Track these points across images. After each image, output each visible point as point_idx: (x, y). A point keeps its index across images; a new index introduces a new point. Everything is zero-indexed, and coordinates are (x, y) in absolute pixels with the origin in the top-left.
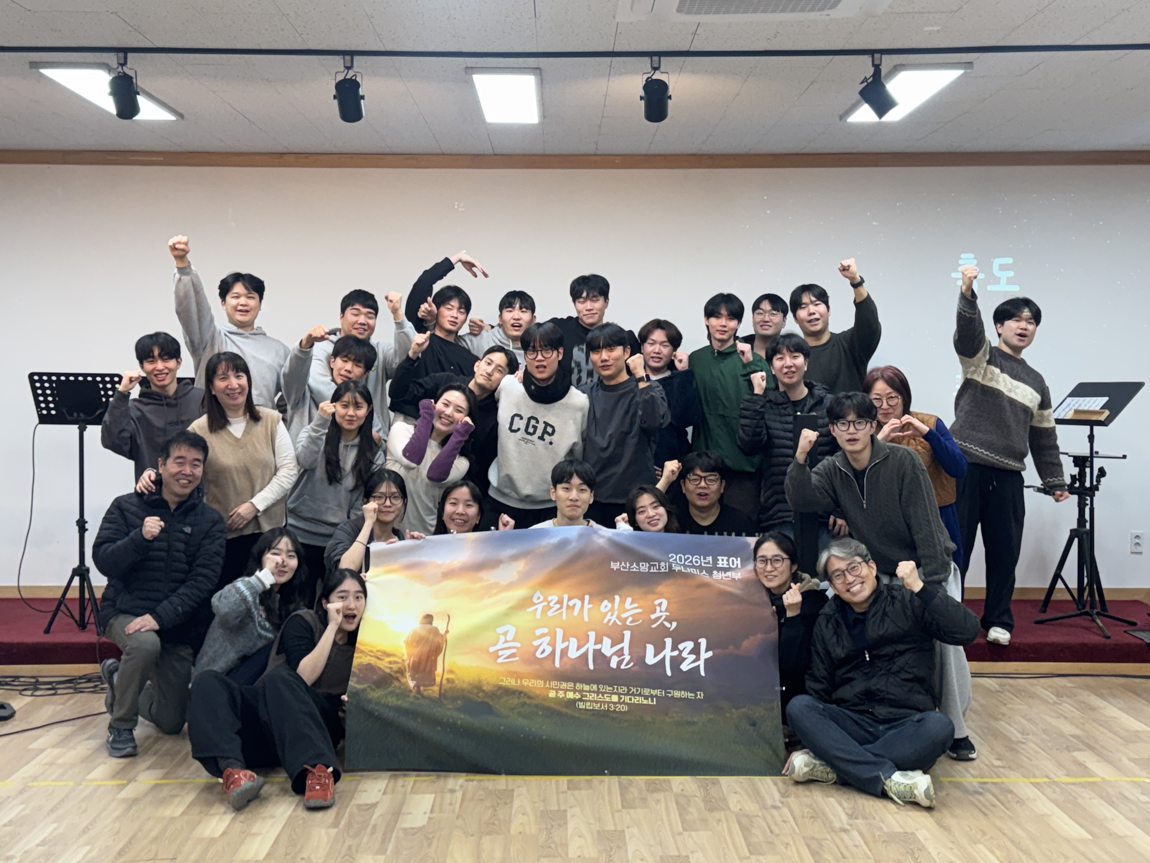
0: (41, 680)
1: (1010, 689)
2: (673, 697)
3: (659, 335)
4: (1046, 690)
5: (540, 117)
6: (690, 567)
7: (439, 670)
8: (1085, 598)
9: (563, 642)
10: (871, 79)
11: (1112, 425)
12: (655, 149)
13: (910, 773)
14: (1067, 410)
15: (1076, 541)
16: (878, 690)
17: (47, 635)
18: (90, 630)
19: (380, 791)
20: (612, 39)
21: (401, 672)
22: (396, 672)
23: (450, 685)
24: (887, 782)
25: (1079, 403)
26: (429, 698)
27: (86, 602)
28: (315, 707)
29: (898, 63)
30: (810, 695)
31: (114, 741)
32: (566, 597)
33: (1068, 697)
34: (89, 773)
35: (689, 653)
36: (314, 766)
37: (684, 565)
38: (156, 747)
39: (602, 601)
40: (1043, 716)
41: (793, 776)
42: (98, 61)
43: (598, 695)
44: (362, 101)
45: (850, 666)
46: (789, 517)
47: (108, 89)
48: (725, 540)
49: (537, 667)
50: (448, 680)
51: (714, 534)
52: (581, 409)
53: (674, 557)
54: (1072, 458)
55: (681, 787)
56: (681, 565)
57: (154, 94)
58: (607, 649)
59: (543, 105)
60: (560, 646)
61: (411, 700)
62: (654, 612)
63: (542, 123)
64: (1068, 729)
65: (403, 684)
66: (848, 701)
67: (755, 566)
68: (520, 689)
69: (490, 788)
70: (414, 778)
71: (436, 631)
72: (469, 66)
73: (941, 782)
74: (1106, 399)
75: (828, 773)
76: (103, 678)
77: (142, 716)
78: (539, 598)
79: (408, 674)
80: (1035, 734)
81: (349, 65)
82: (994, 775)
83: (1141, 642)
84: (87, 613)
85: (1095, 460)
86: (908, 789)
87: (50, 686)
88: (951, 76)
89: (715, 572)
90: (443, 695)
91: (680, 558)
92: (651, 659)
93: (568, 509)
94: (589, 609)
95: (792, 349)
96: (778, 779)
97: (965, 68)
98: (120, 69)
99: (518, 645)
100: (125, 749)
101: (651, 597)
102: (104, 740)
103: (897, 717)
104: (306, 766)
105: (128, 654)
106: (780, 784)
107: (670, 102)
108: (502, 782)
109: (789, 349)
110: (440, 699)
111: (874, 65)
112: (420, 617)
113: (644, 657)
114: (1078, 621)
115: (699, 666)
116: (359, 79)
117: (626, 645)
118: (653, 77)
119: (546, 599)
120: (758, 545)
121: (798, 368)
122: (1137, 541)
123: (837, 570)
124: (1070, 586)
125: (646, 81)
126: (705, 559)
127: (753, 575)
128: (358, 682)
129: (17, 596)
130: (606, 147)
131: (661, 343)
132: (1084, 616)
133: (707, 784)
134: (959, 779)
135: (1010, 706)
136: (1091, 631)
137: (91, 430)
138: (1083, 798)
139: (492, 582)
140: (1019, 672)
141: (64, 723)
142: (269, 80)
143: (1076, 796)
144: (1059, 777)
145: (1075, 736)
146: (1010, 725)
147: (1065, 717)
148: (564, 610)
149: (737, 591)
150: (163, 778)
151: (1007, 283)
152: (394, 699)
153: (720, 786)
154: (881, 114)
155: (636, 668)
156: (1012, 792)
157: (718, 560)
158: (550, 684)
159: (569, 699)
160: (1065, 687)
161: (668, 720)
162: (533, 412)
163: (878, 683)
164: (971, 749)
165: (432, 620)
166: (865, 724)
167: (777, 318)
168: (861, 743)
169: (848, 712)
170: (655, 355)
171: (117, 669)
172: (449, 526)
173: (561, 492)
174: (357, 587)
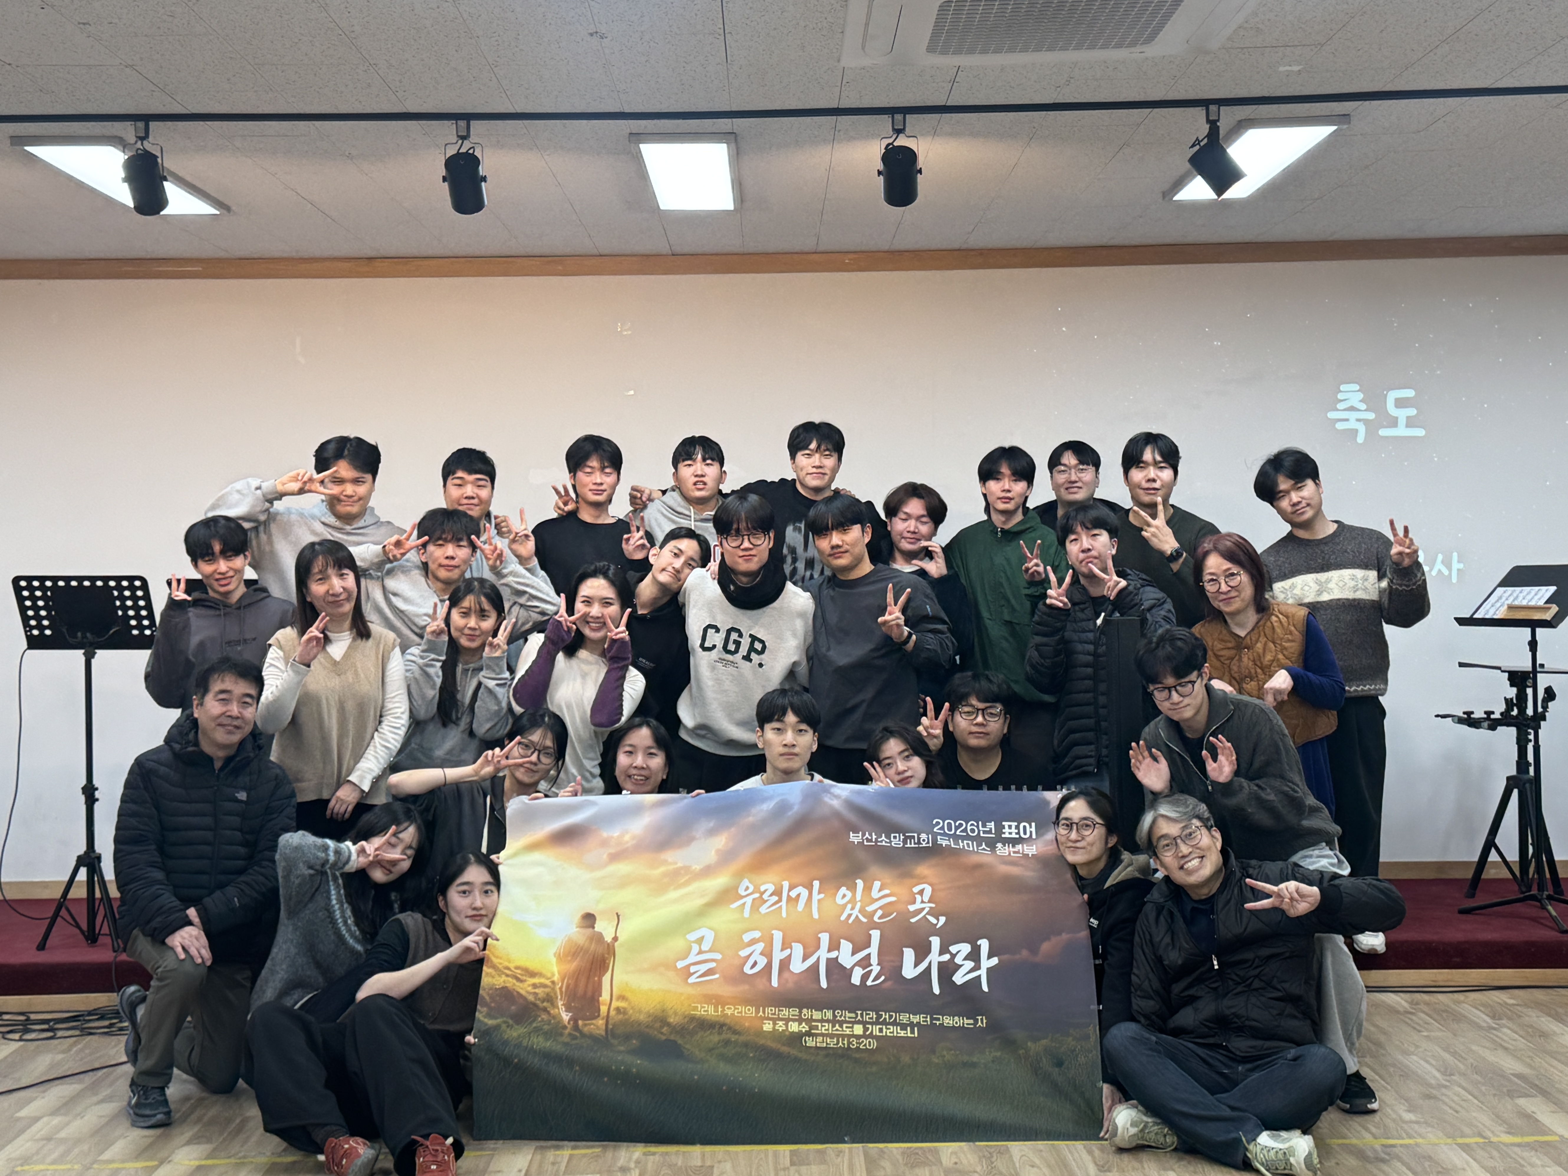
0: (33, 1017)
1: (1425, 1008)
2: (942, 1025)
3: (915, 507)
4: (1477, 1008)
5: (735, 200)
6: (963, 838)
7: (605, 996)
8: (1530, 876)
9: (783, 949)
10: (1206, 140)
11: (1561, 626)
12: (899, 244)
13: (1284, 1134)
14: (1498, 604)
15: (1515, 792)
16: (1235, 1015)
17: (41, 953)
18: (104, 945)
19: (520, 1171)
20: (838, 90)
21: (550, 999)
22: (543, 1000)
23: (621, 1017)
24: (1251, 1147)
25: (1515, 595)
26: (592, 1037)
27: (97, 904)
28: (427, 1051)
29: (1244, 117)
30: (1138, 1022)
31: (138, 1105)
32: (786, 885)
33: (1510, 1019)
34: (102, 1152)
35: (965, 959)
36: (426, 1137)
37: (956, 837)
38: (199, 1112)
39: (838, 889)
40: (1474, 1048)
41: (1116, 1140)
42: (108, 133)
43: (834, 1026)
44: (483, 184)
45: (1191, 979)
46: (1090, 765)
47: (122, 173)
49: (746, 987)
50: (618, 1009)
51: (997, 789)
52: (802, 615)
53: (940, 824)
54: (1506, 675)
55: (954, 1160)
56: (949, 836)
57: (190, 179)
58: (846, 957)
59: (740, 184)
60: (778, 956)
61: (565, 1039)
62: (914, 902)
63: (737, 209)
64: (1510, 1065)
65: (554, 1017)
66: (1191, 1031)
67: (1057, 833)
68: (722, 1020)
69: (680, 1163)
70: (570, 1152)
71: (600, 937)
72: (634, 131)
73: (1329, 1146)
74: (1553, 589)
75: (1165, 1136)
76: (122, 1014)
77: (179, 1068)
78: (747, 888)
79: (560, 1003)
80: (1463, 1074)
81: (463, 133)
82: (1404, 1135)
84: (99, 919)
85: (1539, 676)
86: (1280, 1156)
87: (45, 1026)
88: (1318, 134)
89: (999, 845)
90: (611, 1032)
91: (949, 825)
92: (910, 971)
93: (782, 759)
94: (819, 901)
96: (1093, 1144)
97: (1340, 123)
98: (139, 145)
99: (718, 956)
100: (155, 1115)
101: (908, 881)
102: (125, 1103)
103: (1262, 1052)
104: (413, 1137)
105: (160, 980)
106: (1097, 1153)
107: (920, 178)
108: (696, 1154)
109: (1084, 525)
110: (607, 1038)
111: (1208, 121)
112: (577, 917)
113: (901, 967)
114: (1519, 908)
115: (980, 976)
116: (478, 153)
117: (873, 950)
118: (895, 144)
119: (757, 890)
120: (1063, 802)
121: (1103, 550)
123: (1166, 838)
124: (1508, 859)
125: (886, 148)
126: (984, 826)
127: (1052, 848)
128: (489, 1016)
130: (831, 241)
131: (919, 519)
132: (1531, 902)
133: (991, 1154)
134: (1355, 1141)
135: (1425, 1034)
136: (1542, 924)
137: (103, 657)
138: (1532, 1165)
139: (680, 865)
140: (1437, 984)
141: (67, 1079)
142: (350, 157)
143: (1523, 1162)
144: (1498, 1136)
145: (1520, 1076)
146: (1427, 1062)
147: (1506, 1049)
148: (784, 903)
149: (1029, 874)
150: (208, 1158)
151: (1408, 426)
152: (541, 1039)
153: (1011, 1156)
154: (1220, 192)
155: (889, 984)
156: (1430, 1158)
157: (1004, 827)
158: (764, 1012)
159: (793, 1033)
160: (1505, 1005)
161: (935, 1060)
162: (735, 622)
163: (1233, 1005)
164: (1370, 1095)
165: (594, 923)
166: (1217, 1064)
167: (1088, 475)
168: (1213, 1094)
169: (1191, 1045)
170: (909, 535)
171: (143, 999)
172: (622, 783)
173: (770, 735)
174: (486, 877)
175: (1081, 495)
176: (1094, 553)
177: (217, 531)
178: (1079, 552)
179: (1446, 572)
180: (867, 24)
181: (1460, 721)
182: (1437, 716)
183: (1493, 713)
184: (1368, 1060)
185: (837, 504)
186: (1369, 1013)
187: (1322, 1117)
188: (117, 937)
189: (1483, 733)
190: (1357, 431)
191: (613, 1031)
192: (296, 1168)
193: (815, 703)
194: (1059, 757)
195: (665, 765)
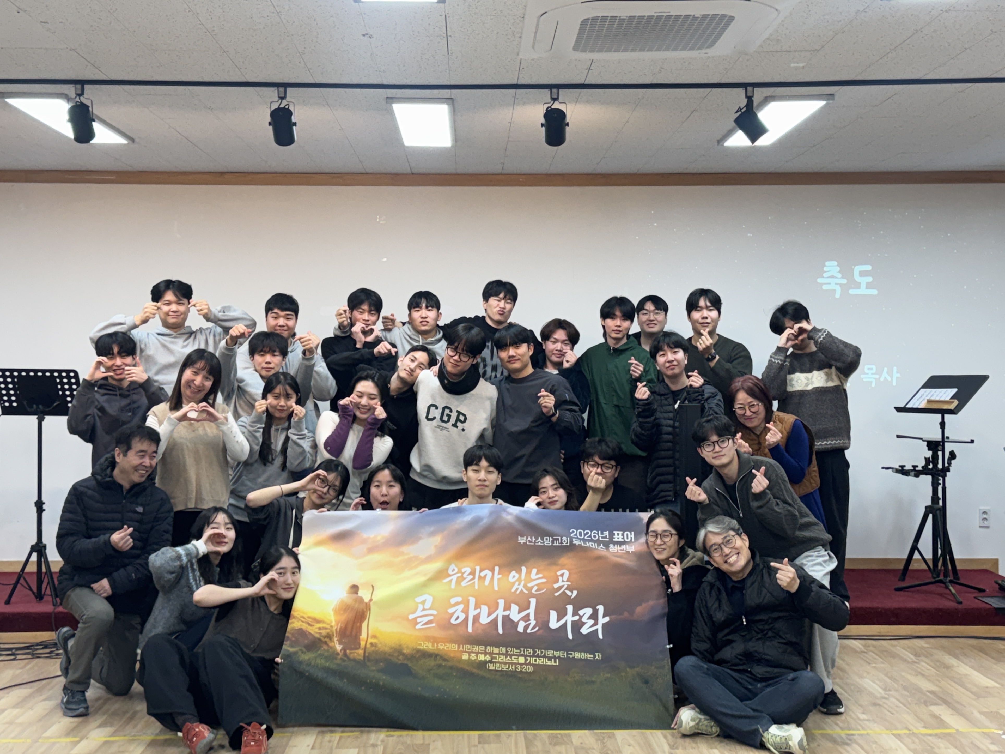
0: (1, 646)
1: (874, 650)
2: (574, 658)
3: (560, 335)
4: (906, 650)
5: (453, 141)
6: (589, 541)
7: (364, 635)
8: (939, 568)
9: (475, 609)
10: (745, 109)
11: (960, 413)
12: (553, 170)
13: (785, 727)
14: (921, 400)
15: (931, 516)
16: (756, 651)
17: (7, 606)
18: (47, 602)
19: (308, 746)
20: (517, 73)
21: (329, 636)
22: (325, 637)
23: (373, 648)
24: (765, 734)
25: (931, 394)
26: (354, 660)
27: (43, 576)
29: (769, 94)
30: (696, 656)
31: (68, 702)
32: (478, 568)
33: (926, 657)
34: (46, 731)
35: (589, 618)
36: (249, 724)
37: (584, 540)
38: (106, 707)
39: (510, 572)
40: (903, 674)
41: (681, 729)
42: (58, 92)
43: (506, 657)
44: (294, 127)
45: (728, 630)
46: (670, 496)
47: (67, 117)
48: (621, 515)
49: (451, 632)
50: (371, 644)
51: (610, 511)
52: (490, 399)
53: (574, 532)
54: (926, 443)
55: (580, 741)
56: (581, 539)
57: (110, 121)
58: (515, 615)
59: (455, 131)
60: (472, 613)
61: (339, 662)
62: (557, 581)
63: (454, 147)
64: (925, 685)
65: (331, 648)
66: (729, 662)
67: (647, 540)
68: (436, 652)
69: (409, 741)
70: (339, 734)
71: (361, 600)
72: (389, 96)
73: (813, 734)
74: (955, 390)
75: (712, 727)
76: (59, 645)
77: (94, 679)
78: (453, 570)
79: (335, 639)
80: (897, 691)
81: (282, 95)
82: (860, 728)
83: (989, 607)
84: (44, 585)
85: (946, 444)
86: (783, 739)
87: (10, 652)
88: (814, 106)
89: (611, 546)
90: (367, 658)
91: (580, 533)
92: (554, 624)
93: (477, 488)
94: (499, 579)
95: (673, 346)
96: (667, 732)
97: (827, 100)
98: (77, 99)
99: (435, 612)
100: (78, 709)
101: (554, 568)
102: (59, 701)
103: (773, 675)
104: (241, 724)
105: (84, 623)
106: (669, 737)
107: (567, 129)
108: (419, 736)
109: (669, 345)
110: (364, 661)
111: (747, 97)
112: (347, 587)
113: (548, 622)
114: (932, 587)
115: (597, 630)
116: (291, 108)
117: (532, 611)
118: (553, 107)
119: (460, 571)
120: (651, 520)
121: (679, 362)
122: (985, 516)
123: (714, 544)
124: (926, 557)
125: (547, 110)
126: (602, 533)
127: (644, 548)
128: (292, 646)
130: (512, 167)
131: (563, 342)
132: (940, 584)
133: (604, 738)
134: (829, 732)
135: (874, 665)
136: (946, 598)
137: (49, 420)
138: (939, 748)
139: (412, 555)
140: (882, 634)
141: (23, 686)
142: (211, 109)
143: (932, 745)
144: (918, 729)
145: (932, 692)
146: (874, 682)
147: (923, 675)
148: (476, 580)
149: (630, 563)
150: (113, 735)
151: (867, 288)
152: (323, 661)
153: (616, 739)
154: (753, 140)
155: (541, 632)
156: (876, 742)
157: (614, 534)
158: (463, 648)
159: (481, 661)
160: (922, 648)
161: (569, 679)
162: (447, 403)
163: (755, 646)
164: (839, 703)
165: (358, 591)
166: (745, 682)
167: (660, 317)
168: (742, 701)
169: (729, 671)
170: (557, 352)
171: (73, 636)
172: (374, 504)
173: (471, 473)
174: (293, 564)
175: (655, 329)
176: (675, 363)
177: (117, 340)
178: (665, 362)
179: (889, 379)
180: (536, 33)
181: (897, 471)
182: (883, 468)
183: (917, 466)
184: (837, 680)
185: (513, 330)
186: (840, 652)
188: (57, 596)
189: (911, 479)
190: (835, 291)
191: (368, 657)
192: (167, 743)
193: (500, 454)
194: (650, 490)
195: (401, 493)
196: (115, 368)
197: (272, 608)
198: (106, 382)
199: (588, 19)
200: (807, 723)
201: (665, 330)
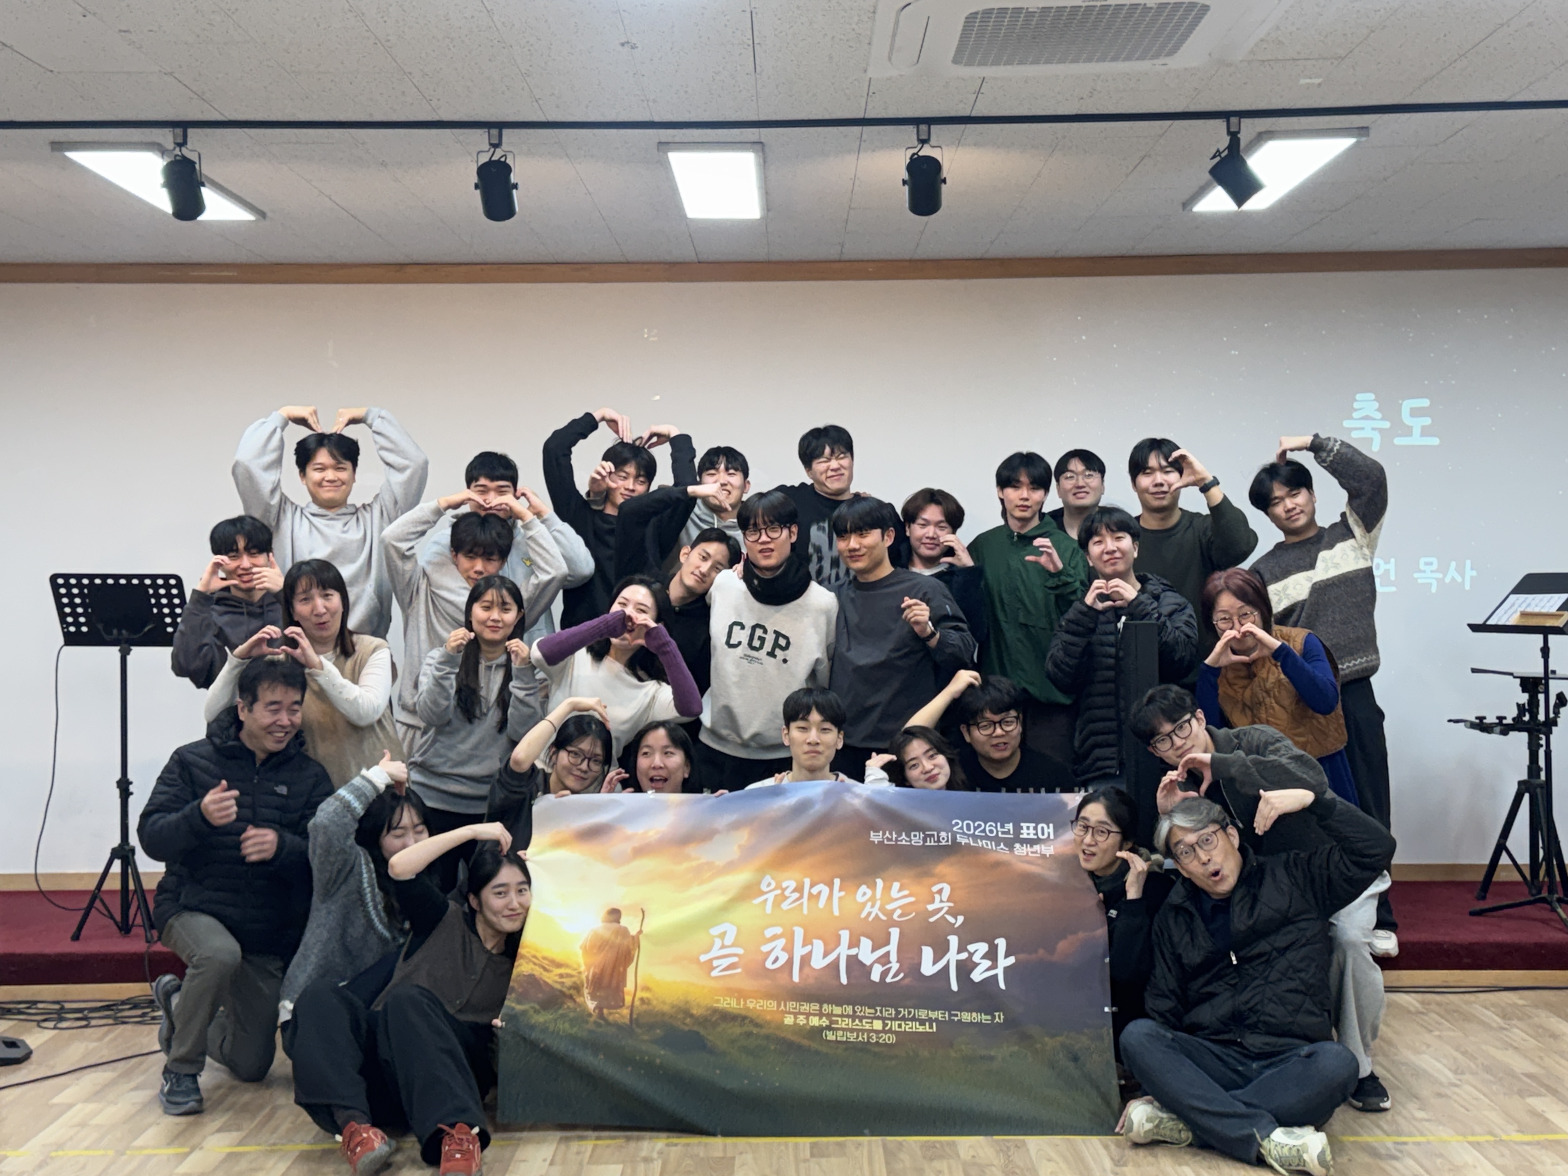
0: (68, 1006)
1: (1437, 1009)
2: (960, 1021)
3: (933, 513)
4: (1488, 1009)
5: (762, 209)
6: (982, 838)
7: (629, 987)
8: (1541, 878)
9: (804, 945)
10: (1226, 152)
12: (922, 253)
13: (1297, 1130)
14: (1511, 612)
15: (1527, 796)
16: (1250, 1009)
17: (76, 943)
18: (137, 936)
19: (545, 1160)
20: (864, 100)
21: (577, 988)
22: (570, 988)
23: (645, 1007)
24: (1265, 1143)
25: (1528, 602)
26: (615, 1024)
27: (130, 896)
29: (1263, 129)
30: (1153, 1019)
31: (171, 1092)
32: (807, 882)
33: (1520, 1019)
34: (136, 1138)
35: (983, 957)
36: (452, 1126)
37: (974, 836)
38: (231, 1099)
39: (859, 887)
40: (1484, 1047)
41: (1131, 1135)
42: (147, 140)
43: (853, 1021)
44: (514, 191)
45: (1207, 976)
46: (1112, 767)
47: (160, 179)
49: (767, 981)
50: (642, 1000)
51: (1015, 792)
52: (827, 613)
53: (959, 825)
54: (1518, 681)
55: (972, 1153)
56: (969, 836)
57: (226, 185)
58: (866, 954)
59: (767, 193)
60: (799, 951)
61: (591, 1026)
62: (932, 901)
63: (764, 218)
64: (1520, 1065)
65: (579, 1005)
66: (1207, 1028)
68: (744, 1013)
69: (702, 1154)
70: (593, 1142)
71: (625, 932)
72: (663, 140)
73: (1341, 1142)
74: (1564, 597)
75: (1180, 1131)
76: (157, 1003)
77: (211, 1056)
78: (769, 885)
79: (586, 992)
80: (1473, 1073)
81: (495, 141)
82: (1416, 1132)
84: (132, 911)
85: (1551, 682)
86: (1294, 1152)
87: (80, 1015)
88: (1338, 146)
89: (1017, 845)
90: (635, 1021)
91: (968, 826)
92: (928, 968)
93: (805, 756)
94: (840, 898)
95: (1114, 528)
96: (1109, 1139)
97: (1359, 135)
98: (177, 151)
99: (740, 951)
100: (187, 1103)
101: (927, 880)
102: (157, 1091)
103: (1278, 1049)
104: (441, 1125)
105: (195, 967)
106: (1113, 1147)
107: (944, 188)
108: (717, 1145)
109: (1108, 527)
110: (631, 1026)
111: (1229, 133)
112: (602, 913)
113: (920, 964)
114: (1529, 910)
115: (996, 975)
116: (509, 161)
117: (893, 948)
118: (921, 154)
119: (779, 886)
120: (1082, 804)
121: (1124, 553)
124: (1519, 861)
125: (911, 158)
126: (1002, 826)
128: (519, 1002)
129: (34, 887)
130: (855, 249)
131: (937, 524)
132: (1541, 905)
133: (1008, 1149)
134: (1366, 1138)
135: (1437, 1033)
136: (1552, 926)
137: (138, 653)
138: (1543, 1163)
139: (703, 861)
140: (1449, 984)
141: (100, 1068)
142: (384, 164)
143: (1532, 1160)
144: (1508, 1134)
145: (1529, 1076)
146: (1440, 1062)
147: (1516, 1048)
148: (805, 899)
149: (1047, 873)
150: (240, 1144)
151: (1422, 435)
152: (567, 1025)
153: (1028, 1150)
154: (1240, 201)
155: (907, 980)
156: (1441, 1155)
157: (1022, 828)
158: (785, 1006)
159: (813, 1027)
160: (1515, 1005)
161: (953, 1054)
162: (759, 618)
164: (1382, 1093)
165: (620, 917)
166: (1230, 1060)
167: (1094, 480)
168: (1227, 1088)
169: (1207, 1043)
170: (928, 541)
171: (178, 989)
172: (644, 781)
173: (795, 733)
174: (520, 877)
175: (1087, 501)
176: (1118, 555)
177: (242, 528)
178: (1102, 553)
179: (1459, 579)
180: (894, 35)
181: (1473, 726)
182: (1450, 721)
183: (1505, 718)
185: (860, 506)
187: (1335, 1115)
189: (1495, 738)
190: (1371, 440)
191: (637, 1020)
192: (325, 1155)
193: (840, 701)
194: (1080, 758)
195: (686, 764)
196: (241, 572)
197: (489, 946)
198: (225, 594)
199: (977, 13)
200: (1331, 1125)
201: (1101, 504)
